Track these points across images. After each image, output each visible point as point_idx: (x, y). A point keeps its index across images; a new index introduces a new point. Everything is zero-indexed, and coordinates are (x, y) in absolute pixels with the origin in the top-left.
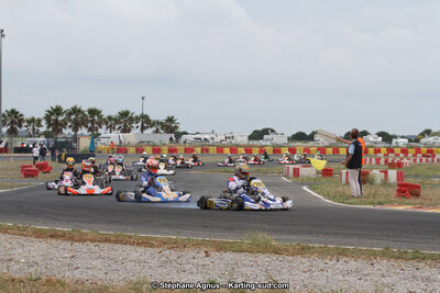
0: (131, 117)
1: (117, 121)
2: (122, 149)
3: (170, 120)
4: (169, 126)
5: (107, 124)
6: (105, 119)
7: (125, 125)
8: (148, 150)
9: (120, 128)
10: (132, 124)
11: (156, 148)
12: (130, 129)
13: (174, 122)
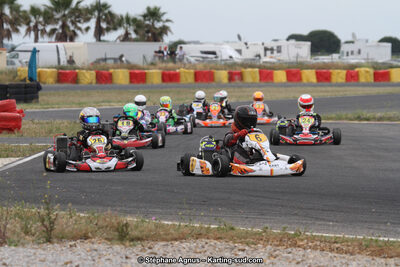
0: (77, 9)
1: (48, 17)
2: (67, 75)
3: (153, 14)
4: (149, 27)
5: (28, 24)
6: (25, 12)
7: (64, 26)
8: (122, 76)
9: (53, 31)
10: (79, 22)
11: (137, 71)
12: (75, 34)
13: (160, 17)
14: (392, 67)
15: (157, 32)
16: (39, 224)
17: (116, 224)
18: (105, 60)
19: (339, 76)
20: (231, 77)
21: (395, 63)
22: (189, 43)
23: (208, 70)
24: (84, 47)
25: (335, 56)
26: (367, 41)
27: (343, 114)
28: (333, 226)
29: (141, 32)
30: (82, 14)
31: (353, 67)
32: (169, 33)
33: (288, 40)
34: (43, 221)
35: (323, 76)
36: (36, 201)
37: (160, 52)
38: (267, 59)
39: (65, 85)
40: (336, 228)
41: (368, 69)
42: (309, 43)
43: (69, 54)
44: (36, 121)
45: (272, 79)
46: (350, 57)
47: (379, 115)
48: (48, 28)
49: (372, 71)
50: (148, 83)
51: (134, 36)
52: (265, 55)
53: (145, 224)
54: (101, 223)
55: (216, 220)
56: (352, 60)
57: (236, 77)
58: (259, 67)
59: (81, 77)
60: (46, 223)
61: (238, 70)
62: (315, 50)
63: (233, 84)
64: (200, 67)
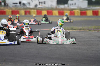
14: (87, 10)
20: (26, 13)
21: (88, 9)
23: (17, 10)
25: (66, 6)
31: (72, 10)
35: (61, 13)
41: (78, 11)
46: (72, 6)
47: (80, 28)
49: (80, 11)
52: (39, 5)
56: (73, 7)
57: (28, 13)
61: (29, 10)
63: (26, 15)
64: (14, 9)
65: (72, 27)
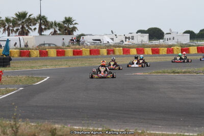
0: (29, 19)
1: (15, 23)
2: (25, 53)
3: (68, 21)
4: (66, 27)
5: (4, 27)
6: (3, 20)
7: (23, 28)
8: (52, 53)
9: (17, 30)
10: (30, 25)
11: (60, 50)
12: (28, 32)
13: (72, 22)
14: (190, 46)
15: (70, 30)
16: (11, 129)
17: (50, 129)
18: (44, 44)
19: (163, 51)
20: (108, 53)
21: (192, 44)
22: (87, 35)
23: (97, 49)
24: (33, 38)
25: (161, 41)
26: (177, 33)
27: (166, 70)
28: (161, 128)
29: (62, 30)
30: (31, 21)
31: (171, 46)
32: (76, 30)
33: (137, 33)
34: (12, 128)
35: (155, 51)
36: (9, 117)
37: (72, 40)
38: (126, 43)
39: (24, 58)
40: (162, 129)
41: (178, 47)
42: (148, 34)
43: (26, 41)
44: (9, 76)
45: (129, 53)
46: (169, 41)
47: (183, 70)
48: (15, 29)
49: (180, 48)
50: (66, 56)
51: (59, 32)
52: (126, 41)
53: (65, 129)
54: (42, 128)
55: (101, 126)
56: (170, 43)
57: (111, 52)
58: (123, 47)
59: (32, 53)
60: (14, 129)
61: (112, 48)
62: (151, 38)
63: (109, 55)
64: (93, 47)
65: (174, 69)
